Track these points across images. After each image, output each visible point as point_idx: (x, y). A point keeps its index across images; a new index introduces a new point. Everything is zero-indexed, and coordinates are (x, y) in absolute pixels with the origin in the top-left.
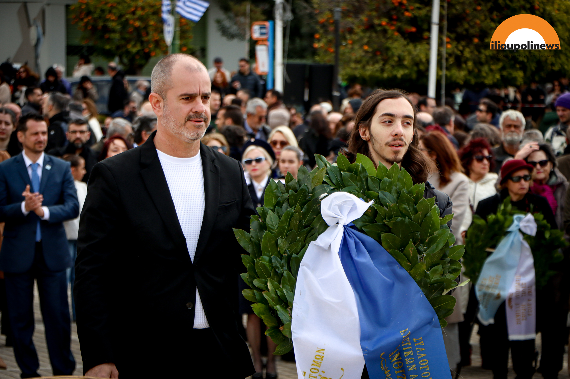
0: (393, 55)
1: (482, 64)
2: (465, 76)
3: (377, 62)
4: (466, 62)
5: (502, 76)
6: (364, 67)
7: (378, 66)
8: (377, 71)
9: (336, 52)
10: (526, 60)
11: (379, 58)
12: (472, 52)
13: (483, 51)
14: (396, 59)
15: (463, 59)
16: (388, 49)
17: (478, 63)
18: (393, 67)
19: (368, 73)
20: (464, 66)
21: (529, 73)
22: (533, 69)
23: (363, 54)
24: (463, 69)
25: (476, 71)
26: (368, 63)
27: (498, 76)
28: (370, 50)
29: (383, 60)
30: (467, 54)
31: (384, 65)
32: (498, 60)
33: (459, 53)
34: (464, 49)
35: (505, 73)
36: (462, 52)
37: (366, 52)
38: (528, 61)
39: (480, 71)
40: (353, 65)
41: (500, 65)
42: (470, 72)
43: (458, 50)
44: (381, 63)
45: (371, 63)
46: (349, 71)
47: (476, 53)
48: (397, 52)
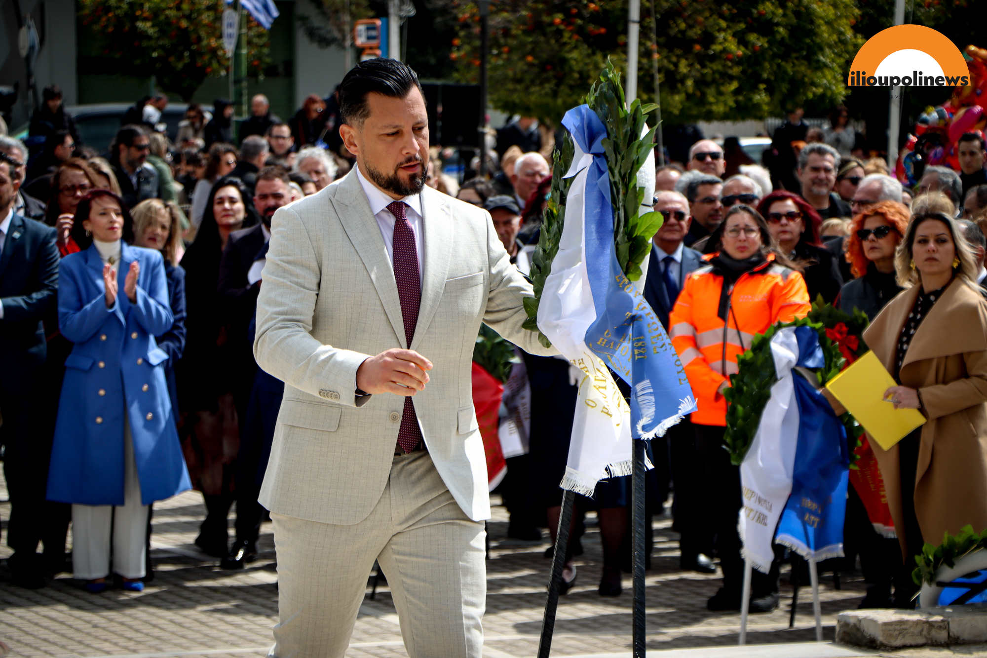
0: (571, 70)
1: (707, 84)
2: (681, 103)
3: (547, 80)
4: (683, 81)
5: (737, 102)
6: (527, 88)
7: (548, 87)
8: (546, 94)
9: (482, 67)
10: (772, 78)
11: (551, 73)
12: (691, 65)
13: (708, 63)
14: (576, 75)
15: (678, 77)
16: (564, 61)
17: (701, 83)
18: (571, 87)
19: (533, 98)
20: (679, 86)
21: (778, 96)
22: (784, 90)
23: (525, 68)
24: (678, 92)
25: (698, 94)
26: (533, 82)
27: (731, 103)
28: (536, 62)
29: (555, 77)
30: (683, 68)
31: (558, 85)
32: (731, 78)
33: (671, 67)
34: (678, 62)
35: (741, 98)
36: (676, 65)
37: (531, 65)
38: (775, 80)
39: (703, 95)
40: (510, 86)
41: (734, 85)
42: (689, 97)
43: (670, 62)
44: (554, 82)
45: (538, 82)
46: (503, 93)
47: (698, 66)
48: (576, 67)
